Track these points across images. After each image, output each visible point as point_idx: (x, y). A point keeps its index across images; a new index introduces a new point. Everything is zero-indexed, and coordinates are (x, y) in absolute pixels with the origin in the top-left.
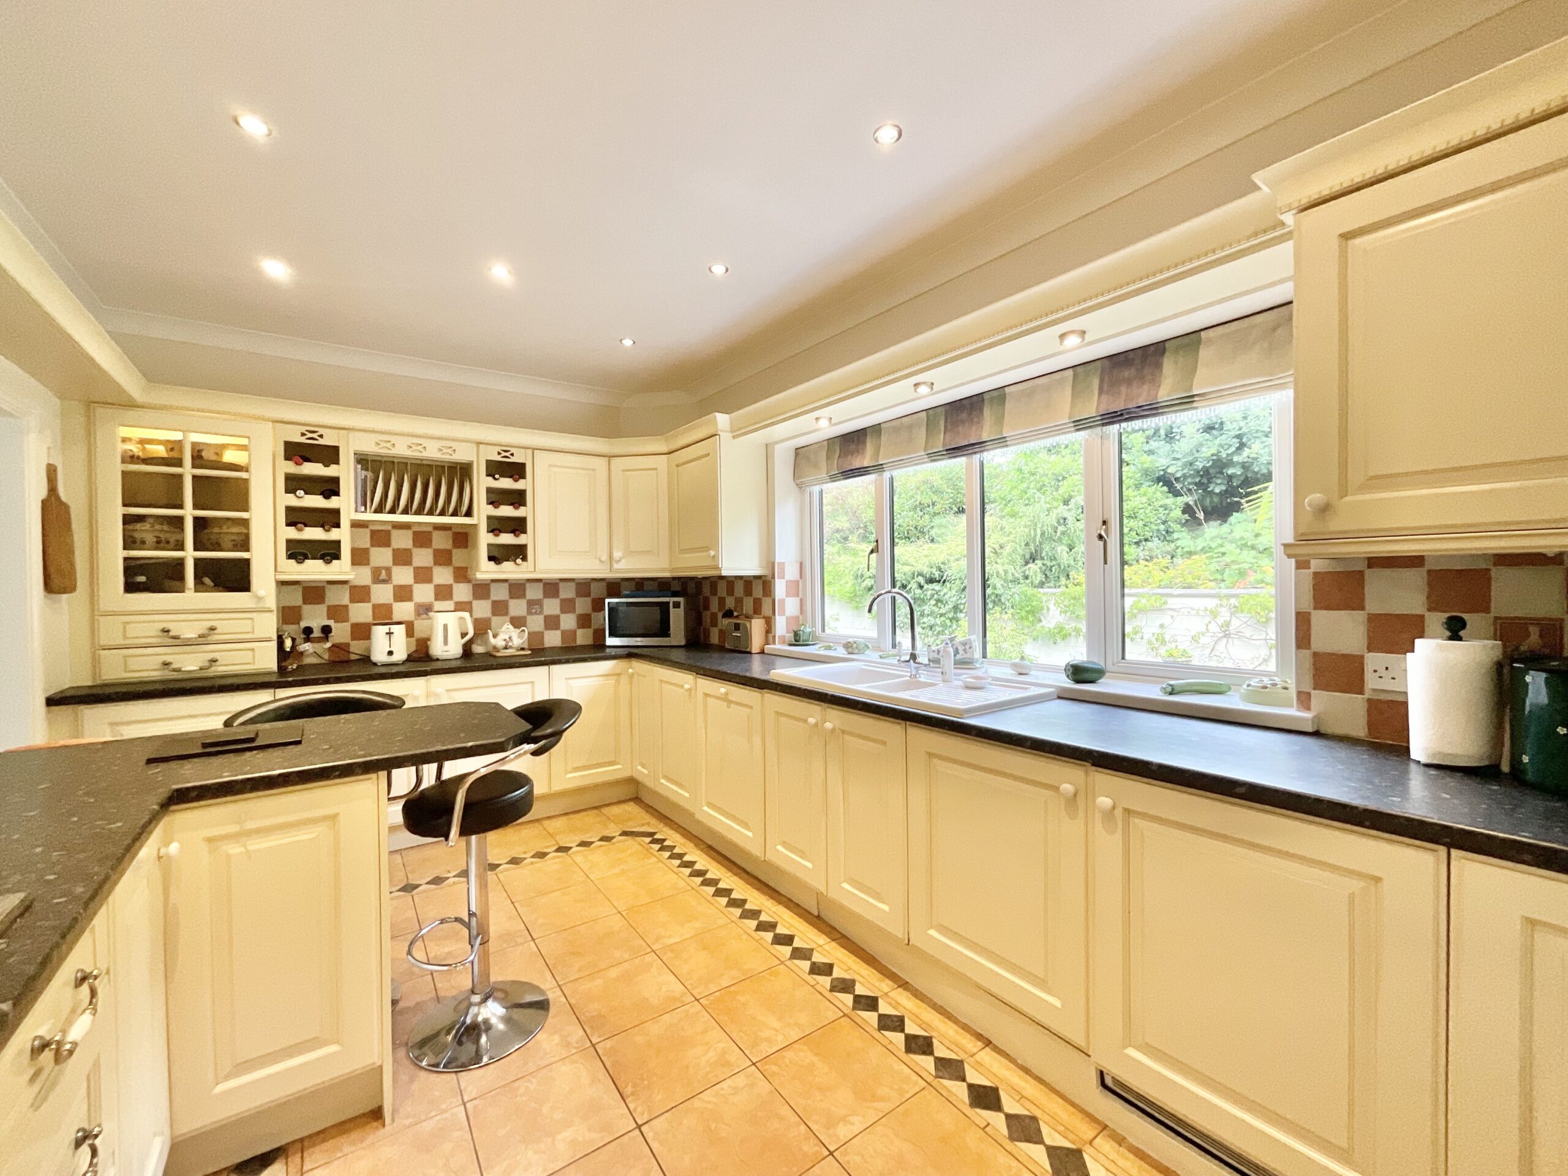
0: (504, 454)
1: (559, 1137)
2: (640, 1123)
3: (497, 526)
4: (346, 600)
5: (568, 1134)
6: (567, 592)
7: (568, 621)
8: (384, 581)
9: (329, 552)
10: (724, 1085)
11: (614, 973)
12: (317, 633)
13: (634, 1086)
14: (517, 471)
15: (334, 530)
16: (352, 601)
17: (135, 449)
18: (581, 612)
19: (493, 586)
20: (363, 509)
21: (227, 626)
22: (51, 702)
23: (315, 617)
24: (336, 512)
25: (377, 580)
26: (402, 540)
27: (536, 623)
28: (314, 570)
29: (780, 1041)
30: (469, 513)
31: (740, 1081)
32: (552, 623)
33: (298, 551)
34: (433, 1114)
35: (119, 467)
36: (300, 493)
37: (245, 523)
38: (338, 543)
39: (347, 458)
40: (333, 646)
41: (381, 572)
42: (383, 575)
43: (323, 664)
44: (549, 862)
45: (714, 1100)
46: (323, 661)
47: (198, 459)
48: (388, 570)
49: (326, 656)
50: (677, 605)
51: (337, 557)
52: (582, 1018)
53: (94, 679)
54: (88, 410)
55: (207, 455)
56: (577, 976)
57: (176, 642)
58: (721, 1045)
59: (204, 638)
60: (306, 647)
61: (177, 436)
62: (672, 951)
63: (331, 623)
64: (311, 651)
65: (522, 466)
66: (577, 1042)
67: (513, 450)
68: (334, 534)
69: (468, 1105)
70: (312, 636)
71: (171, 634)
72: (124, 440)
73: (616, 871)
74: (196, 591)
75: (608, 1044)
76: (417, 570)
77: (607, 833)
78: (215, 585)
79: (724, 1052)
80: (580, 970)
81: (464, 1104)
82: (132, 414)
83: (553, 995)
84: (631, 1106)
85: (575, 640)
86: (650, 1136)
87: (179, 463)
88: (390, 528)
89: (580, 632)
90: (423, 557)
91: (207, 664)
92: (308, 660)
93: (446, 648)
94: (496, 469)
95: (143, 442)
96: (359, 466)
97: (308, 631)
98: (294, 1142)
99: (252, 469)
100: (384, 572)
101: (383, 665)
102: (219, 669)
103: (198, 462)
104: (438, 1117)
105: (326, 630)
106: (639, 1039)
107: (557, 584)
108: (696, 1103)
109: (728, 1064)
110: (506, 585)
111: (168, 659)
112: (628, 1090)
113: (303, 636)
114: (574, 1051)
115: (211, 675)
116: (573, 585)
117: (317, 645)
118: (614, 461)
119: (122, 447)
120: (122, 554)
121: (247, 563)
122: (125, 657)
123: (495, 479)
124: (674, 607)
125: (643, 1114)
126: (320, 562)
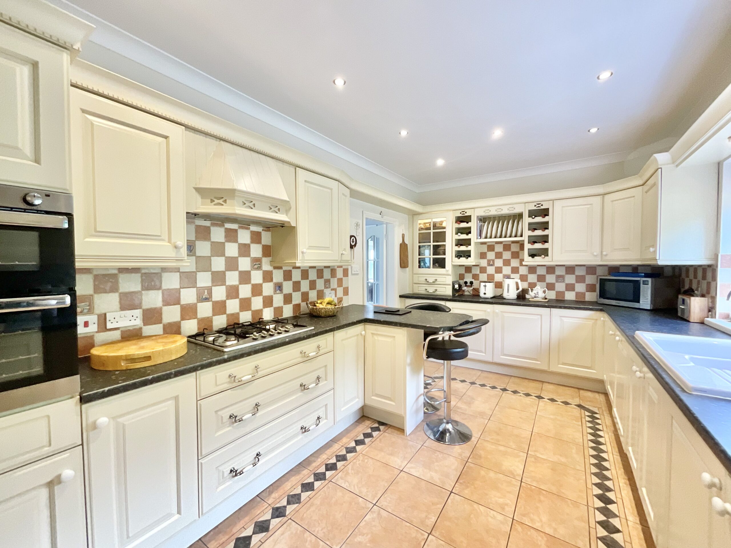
0: (538, 205)
1: (431, 473)
2: (453, 491)
3: (533, 240)
4: (478, 272)
5: (433, 474)
6: (580, 272)
7: (580, 288)
8: (492, 265)
9: (467, 254)
10: (492, 512)
11: (502, 448)
12: (468, 284)
13: (464, 482)
14: (545, 213)
15: (469, 246)
16: (480, 272)
17: (422, 226)
18: (590, 283)
19: (538, 268)
20: (479, 237)
21: (440, 280)
22: (401, 296)
23: (468, 278)
24: (470, 240)
25: (489, 265)
26: (499, 248)
27: (560, 287)
28: (463, 261)
29: (537, 525)
30: (521, 236)
31: (500, 517)
32: (570, 287)
33: (459, 255)
34: (415, 442)
35: (418, 232)
36: (459, 234)
37: (445, 245)
38: (470, 251)
39: (474, 219)
40: (473, 289)
41: (490, 262)
42: (491, 263)
43: (469, 295)
44: (528, 399)
45: (483, 511)
46: (470, 294)
47: (435, 227)
48: (493, 261)
49: (471, 293)
50: (645, 283)
51: (470, 256)
52: (474, 452)
53: (413, 291)
54: (413, 216)
55: (438, 225)
56: (488, 440)
57: (428, 283)
58: (508, 501)
59: (434, 283)
60: (465, 288)
61: (429, 221)
62: (535, 459)
63: (473, 280)
64: (467, 290)
65: (547, 210)
66: (464, 457)
67: (542, 203)
68: (469, 248)
69: (423, 446)
70: (467, 285)
71: (427, 281)
72: (420, 224)
73: (552, 417)
74: (433, 268)
75: (472, 465)
76: (505, 261)
77: (569, 401)
78: (439, 266)
79: (507, 505)
80: (492, 439)
81: (422, 445)
82: (421, 216)
83: (474, 439)
84: (456, 485)
85: (585, 298)
86: (451, 497)
87: (429, 229)
88: (494, 244)
89: (587, 294)
90: (507, 255)
91: (434, 291)
92: (466, 293)
93: (508, 294)
94: (532, 214)
95: (425, 223)
96: (479, 221)
97: (466, 283)
98: (389, 425)
99: (446, 228)
100: (492, 261)
101: (483, 298)
102: (438, 293)
103: (435, 228)
104: (415, 443)
105: (471, 283)
106: (483, 473)
107: (574, 267)
108: (476, 506)
109: (503, 509)
110: (545, 267)
111: (426, 288)
112: (461, 481)
113: (464, 285)
114: (460, 458)
115: (436, 294)
116: (585, 268)
117: (468, 288)
118: (606, 197)
119: (419, 226)
120: (418, 257)
121: (445, 259)
122: (418, 286)
123: (533, 218)
124: (643, 284)
125: (456, 490)
126: (464, 258)
